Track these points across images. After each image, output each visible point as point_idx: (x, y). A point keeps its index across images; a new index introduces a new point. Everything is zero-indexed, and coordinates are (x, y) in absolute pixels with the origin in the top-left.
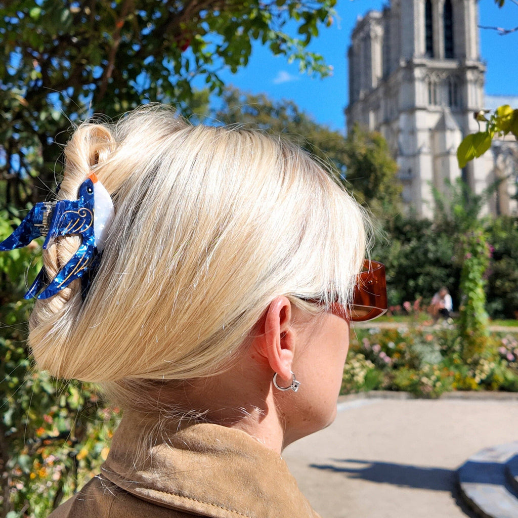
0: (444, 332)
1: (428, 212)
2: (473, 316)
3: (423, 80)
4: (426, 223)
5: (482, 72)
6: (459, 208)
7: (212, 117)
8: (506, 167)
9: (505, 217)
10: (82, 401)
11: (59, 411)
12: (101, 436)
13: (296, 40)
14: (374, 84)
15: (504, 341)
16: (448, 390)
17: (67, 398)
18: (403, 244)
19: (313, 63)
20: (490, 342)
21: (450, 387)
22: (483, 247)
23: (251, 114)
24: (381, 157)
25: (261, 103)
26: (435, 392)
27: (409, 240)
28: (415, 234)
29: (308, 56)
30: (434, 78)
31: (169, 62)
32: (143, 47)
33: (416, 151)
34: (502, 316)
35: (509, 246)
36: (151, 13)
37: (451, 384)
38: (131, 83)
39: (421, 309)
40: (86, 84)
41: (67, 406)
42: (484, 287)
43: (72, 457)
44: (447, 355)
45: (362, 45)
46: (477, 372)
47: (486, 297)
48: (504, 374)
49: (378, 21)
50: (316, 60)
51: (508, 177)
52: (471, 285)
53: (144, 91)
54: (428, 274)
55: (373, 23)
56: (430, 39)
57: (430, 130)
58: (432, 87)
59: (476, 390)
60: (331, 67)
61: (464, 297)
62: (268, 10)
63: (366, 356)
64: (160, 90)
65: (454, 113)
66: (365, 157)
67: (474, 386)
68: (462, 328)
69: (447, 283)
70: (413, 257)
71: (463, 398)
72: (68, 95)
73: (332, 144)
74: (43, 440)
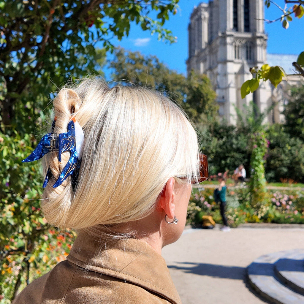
0: (241, 190)
1: (233, 121)
2: (257, 180)
3: (231, 44)
4: (232, 128)
5: (266, 40)
6: (251, 119)
7: (108, 64)
8: (278, 95)
9: (277, 124)
10: (31, 229)
11: (18, 235)
12: (43, 249)
13: (156, 22)
14: (203, 46)
15: (275, 195)
16: (242, 223)
17: (23, 227)
18: (218, 140)
19: (166, 35)
20: (266, 195)
21: (244, 221)
22: (264, 141)
23: (131, 63)
24: (207, 89)
25: (137, 57)
26: (236, 224)
27: (222, 138)
28: (226, 134)
29: (163, 31)
30: (238, 43)
31: (82, 33)
32: (66, 25)
33: (227, 86)
34: (274, 180)
35: (279, 141)
36: (71, 4)
37: (244, 219)
38: (59, 46)
39: (228, 177)
40: (33, 46)
41: (23, 232)
42: (264, 164)
43: (26, 261)
44: (242, 203)
45: (197, 23)
46: (259, 212)
47: (264, 169)
48: (274, 213)
49: (206, 9)
50: (167, 33)
51: (279, 101)
52: (257, 163)
53: (67, 51)
54: (233, 157)
55: (203, 10)
56: (236, 20)
57: (235, 73)
58: (237, 49)
59: (258, 223)
60: (176, 37)
61: (253, 170)
62: (140, 4)
63: (196, 204)
64: (76, 50)
65: (249, 64)
66: (198, 89)
67: (258, 220)
68: (251, 187)
69: (243, 162)
70: (224, 147)
71: (251, 227)
72: (22, 52)
73: (178, 81)
74: (9, 252)
